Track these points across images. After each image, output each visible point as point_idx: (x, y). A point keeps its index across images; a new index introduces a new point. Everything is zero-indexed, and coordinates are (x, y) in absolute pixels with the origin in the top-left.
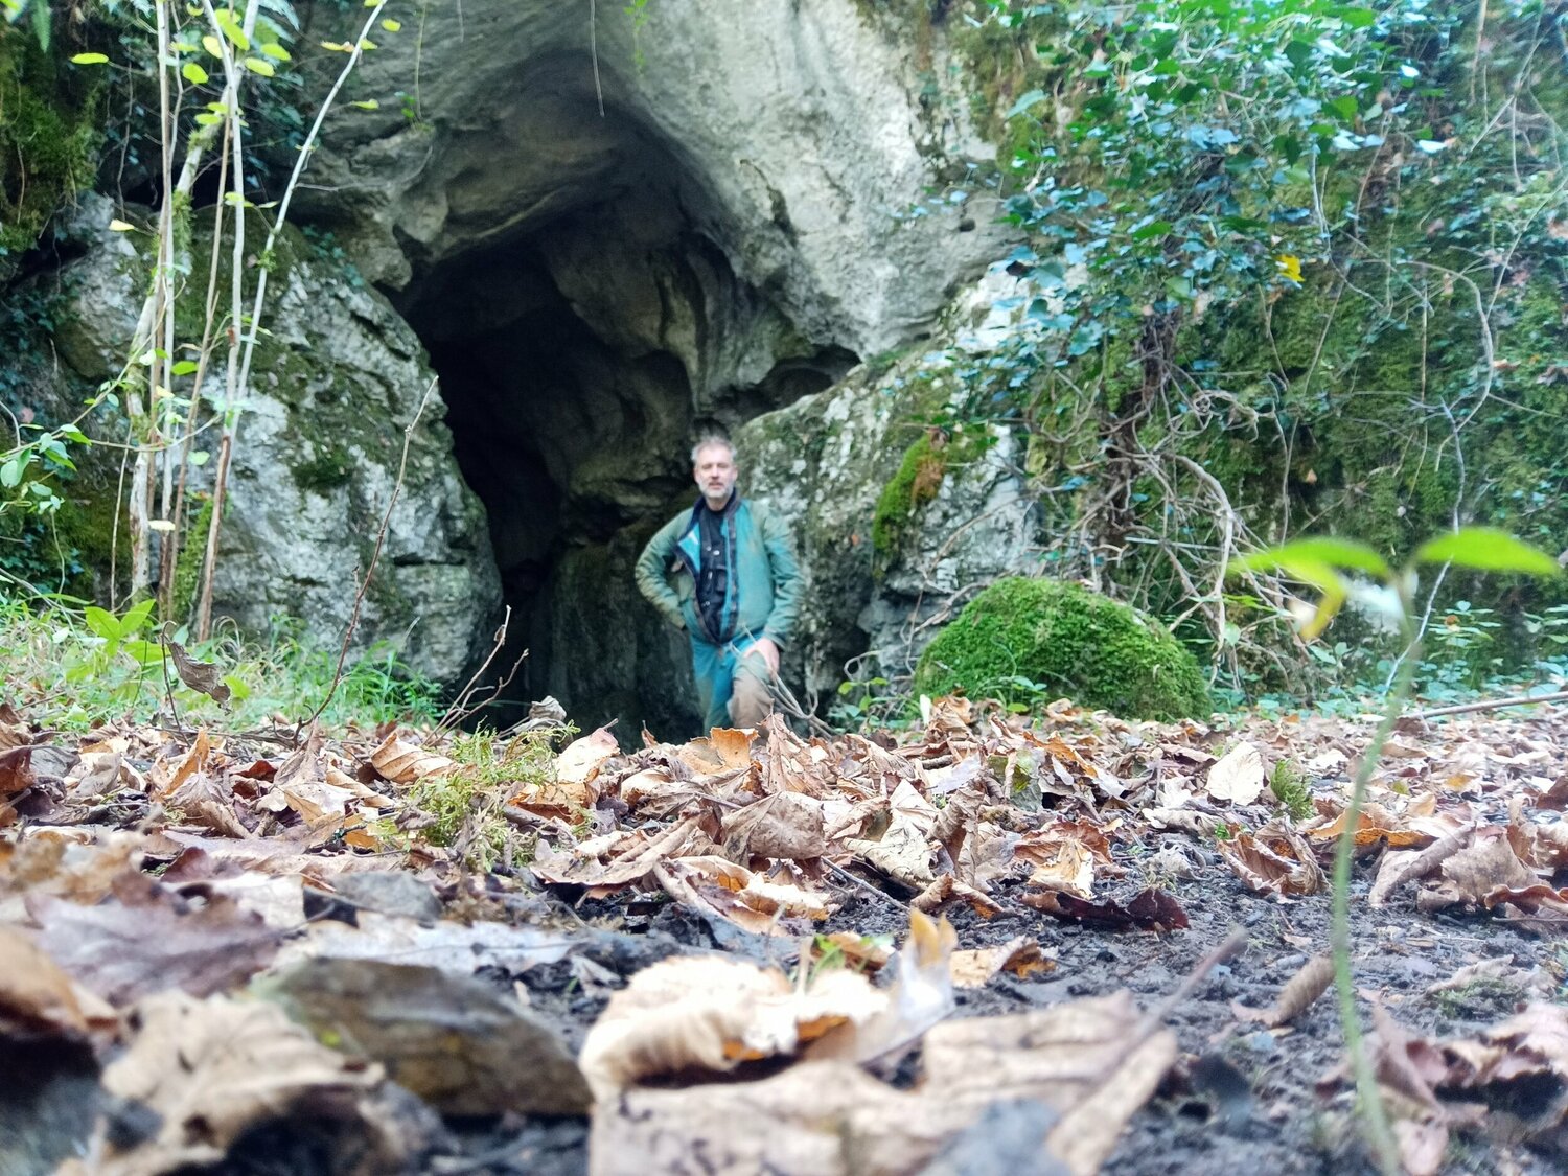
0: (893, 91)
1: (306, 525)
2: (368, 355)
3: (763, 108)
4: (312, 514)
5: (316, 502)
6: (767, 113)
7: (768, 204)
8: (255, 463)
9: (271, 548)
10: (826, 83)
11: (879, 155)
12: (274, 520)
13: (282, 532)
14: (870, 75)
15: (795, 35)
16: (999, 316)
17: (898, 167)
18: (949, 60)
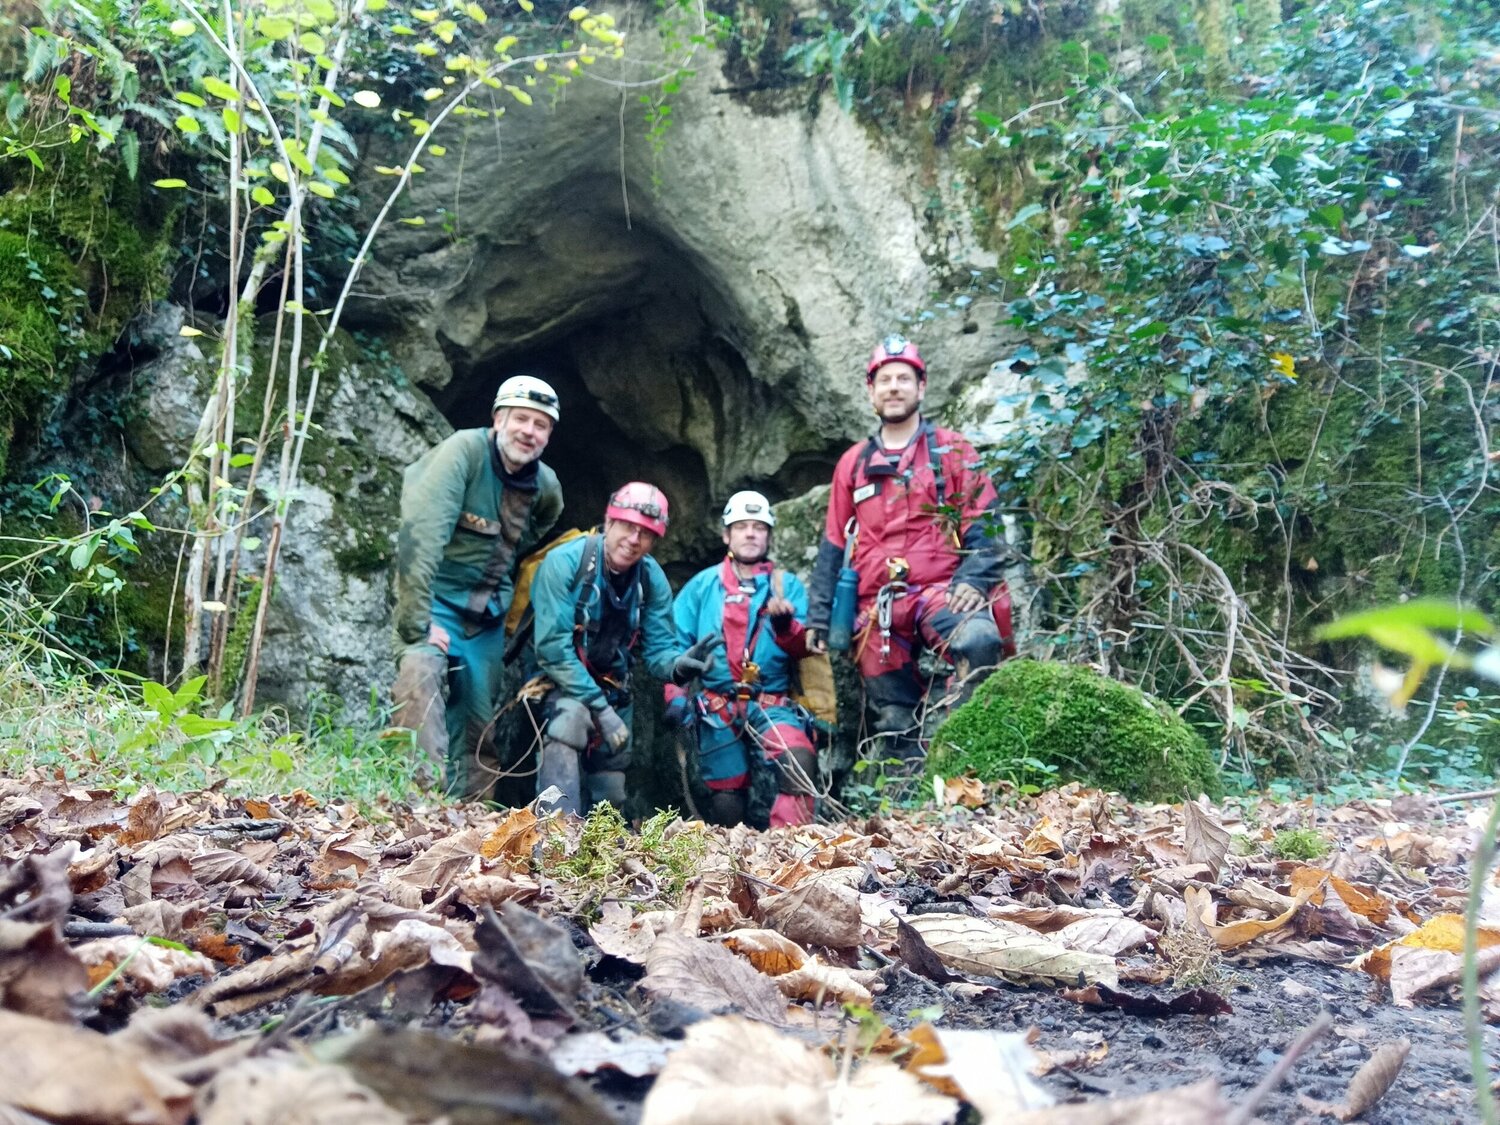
0: (899, 206)
1: (347, 607)
2: (409, 449)
3: (779, 223)
4: (353, 597)
5: (357, 585)
6: (781, 228)
7: (783, 309)
8: (302, 548)
9: (313, 628)
10: (837, 199)
11: (886, 264)
12: (316, 602)
13: (324, 614)
14: (878, 192)
15: (809, 157)
16: (1002, 411)
17: (904, 275)
18: (952, 178)
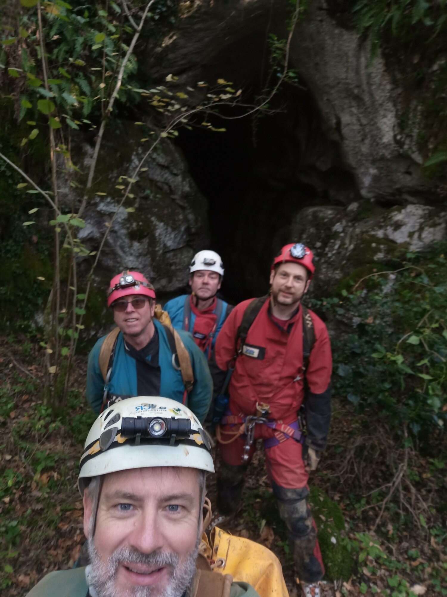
0: (390, 105)
2: (162, 176)
3: (339, 83)
4: (135, 248)
5: (136, 245)
7: (334, 121)
8: (117, 228)
10: (365, 87)
15: (358, 58)
